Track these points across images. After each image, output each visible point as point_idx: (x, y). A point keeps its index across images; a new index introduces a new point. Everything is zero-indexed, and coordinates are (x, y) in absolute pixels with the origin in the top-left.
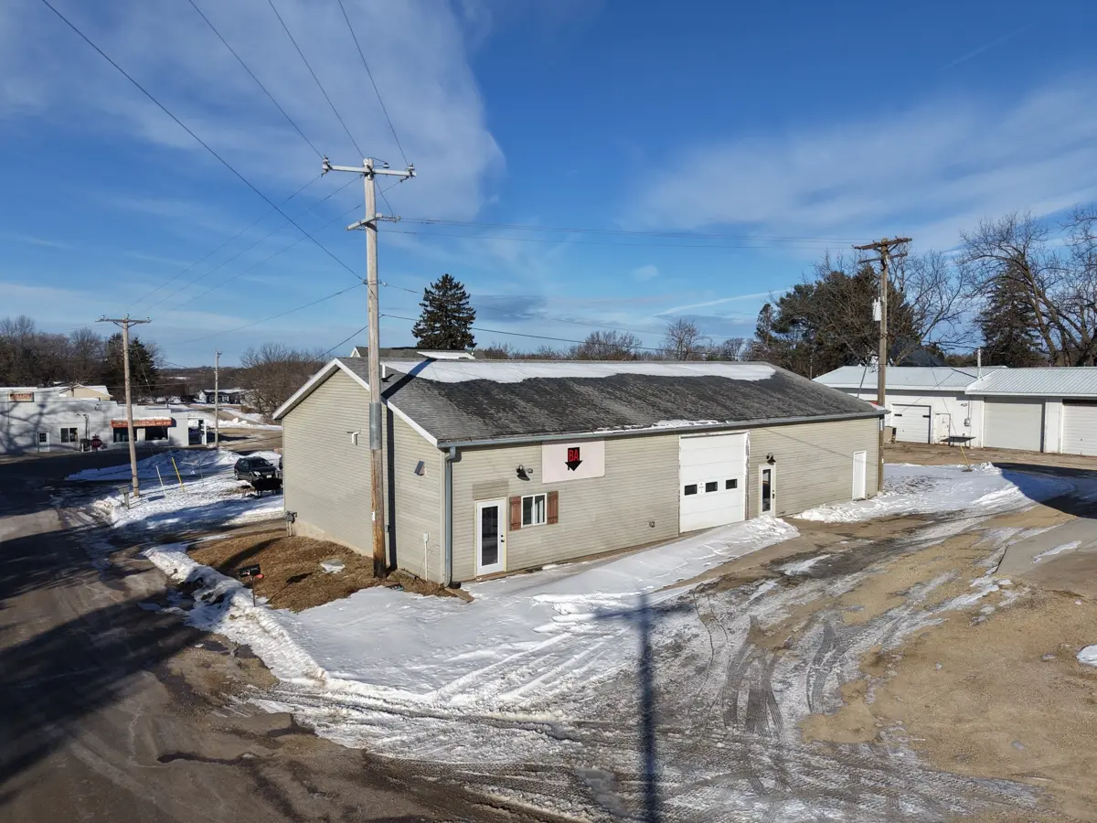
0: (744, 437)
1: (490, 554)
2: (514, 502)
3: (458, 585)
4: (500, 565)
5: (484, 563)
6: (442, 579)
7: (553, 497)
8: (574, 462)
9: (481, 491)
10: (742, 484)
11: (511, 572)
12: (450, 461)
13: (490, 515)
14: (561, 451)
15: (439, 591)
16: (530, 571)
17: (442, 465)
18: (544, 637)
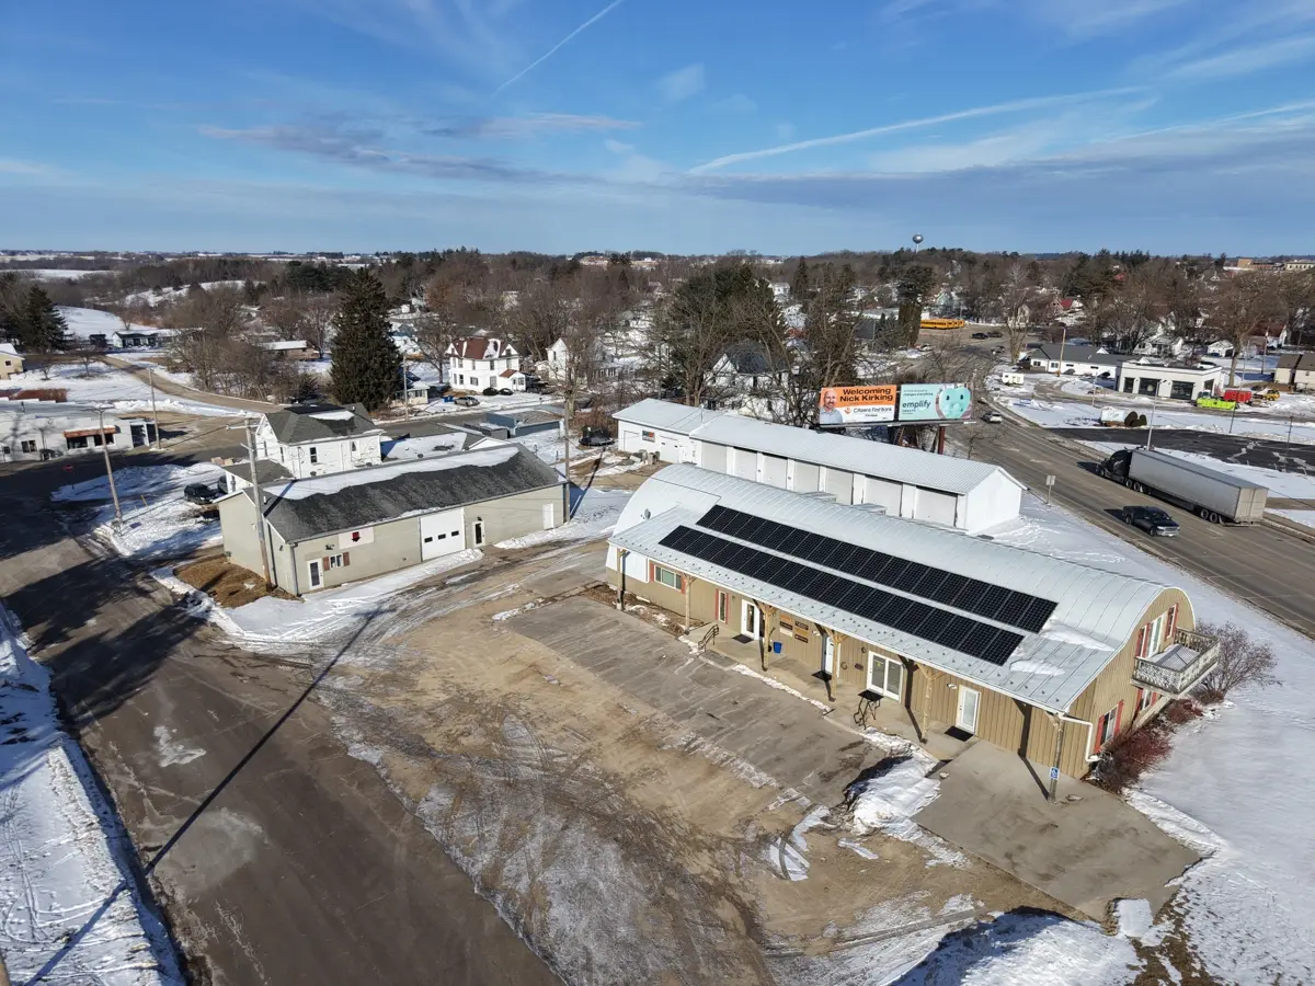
0: (462, 509)
1: (315, 580)
2: (325, 560)
3: (299, 595)
4: (321, 585)
5: (313, 585)
6: (294, 593)
7: (346, 555)
8: (356, 538)
9: (308, 558)
10: (462, 533)
11: (326, 588)
12: (292, 548)
13: (314, 566)
14: (349, 535)
15: (293, 598)
16: (335, 587)
17: (289, 549)
18: (324, 616)
